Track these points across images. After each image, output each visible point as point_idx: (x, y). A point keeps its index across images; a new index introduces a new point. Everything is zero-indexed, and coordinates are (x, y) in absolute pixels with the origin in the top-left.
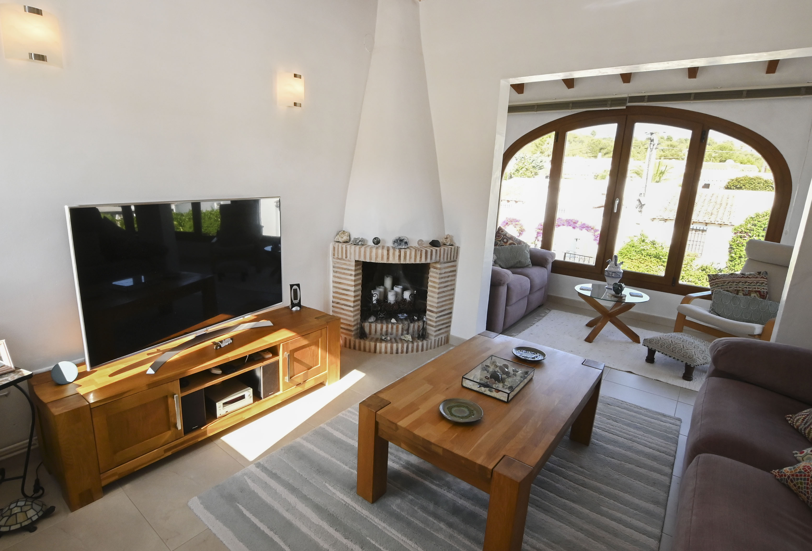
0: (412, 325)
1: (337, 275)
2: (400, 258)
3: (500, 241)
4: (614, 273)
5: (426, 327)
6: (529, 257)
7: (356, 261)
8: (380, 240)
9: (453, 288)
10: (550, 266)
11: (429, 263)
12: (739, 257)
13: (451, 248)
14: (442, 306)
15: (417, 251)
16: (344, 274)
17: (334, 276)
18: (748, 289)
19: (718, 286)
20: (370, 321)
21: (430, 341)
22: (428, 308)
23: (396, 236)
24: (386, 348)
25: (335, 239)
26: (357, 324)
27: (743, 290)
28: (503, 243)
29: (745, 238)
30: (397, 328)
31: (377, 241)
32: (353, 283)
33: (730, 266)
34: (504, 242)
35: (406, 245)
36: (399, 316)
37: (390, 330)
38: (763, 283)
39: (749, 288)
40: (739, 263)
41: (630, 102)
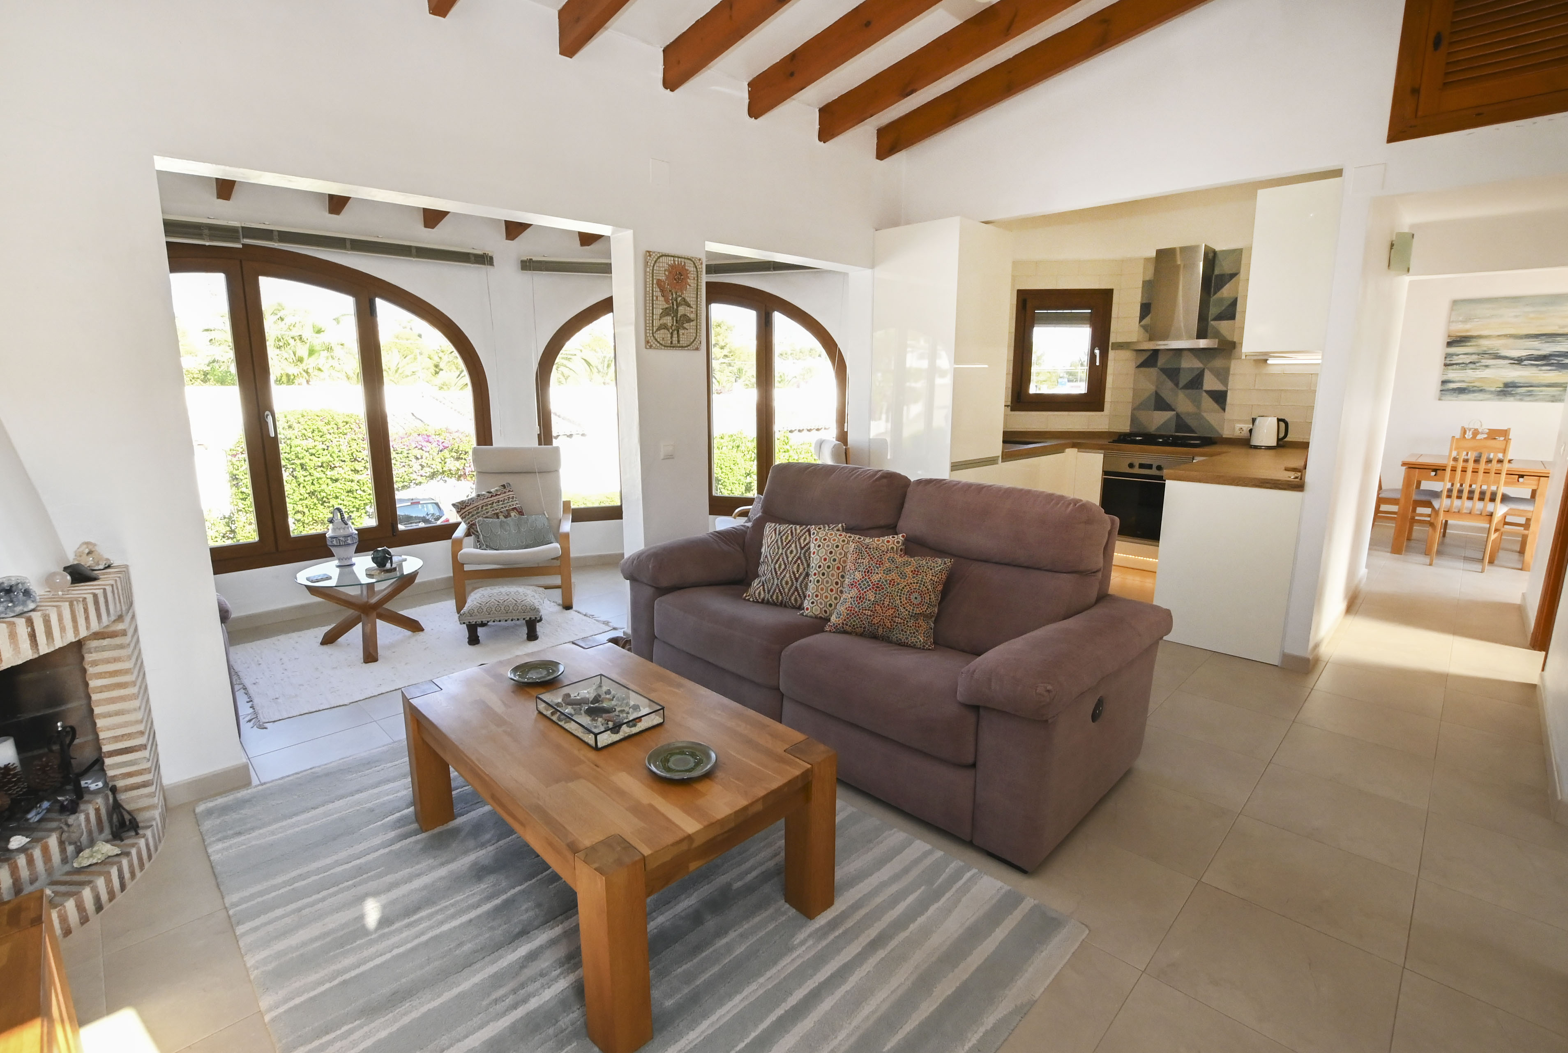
0: (75, 819)
2: (36, 641)
5: (124, 799)
13: (114, 575)
18: (505, 509)
19: (473, 516)
22: (107, 748)
27: (501, 512)
30: (46, 851)
35: (31, 599)
36: (29, 820)
39: (505, 507)
41: (247, 237)
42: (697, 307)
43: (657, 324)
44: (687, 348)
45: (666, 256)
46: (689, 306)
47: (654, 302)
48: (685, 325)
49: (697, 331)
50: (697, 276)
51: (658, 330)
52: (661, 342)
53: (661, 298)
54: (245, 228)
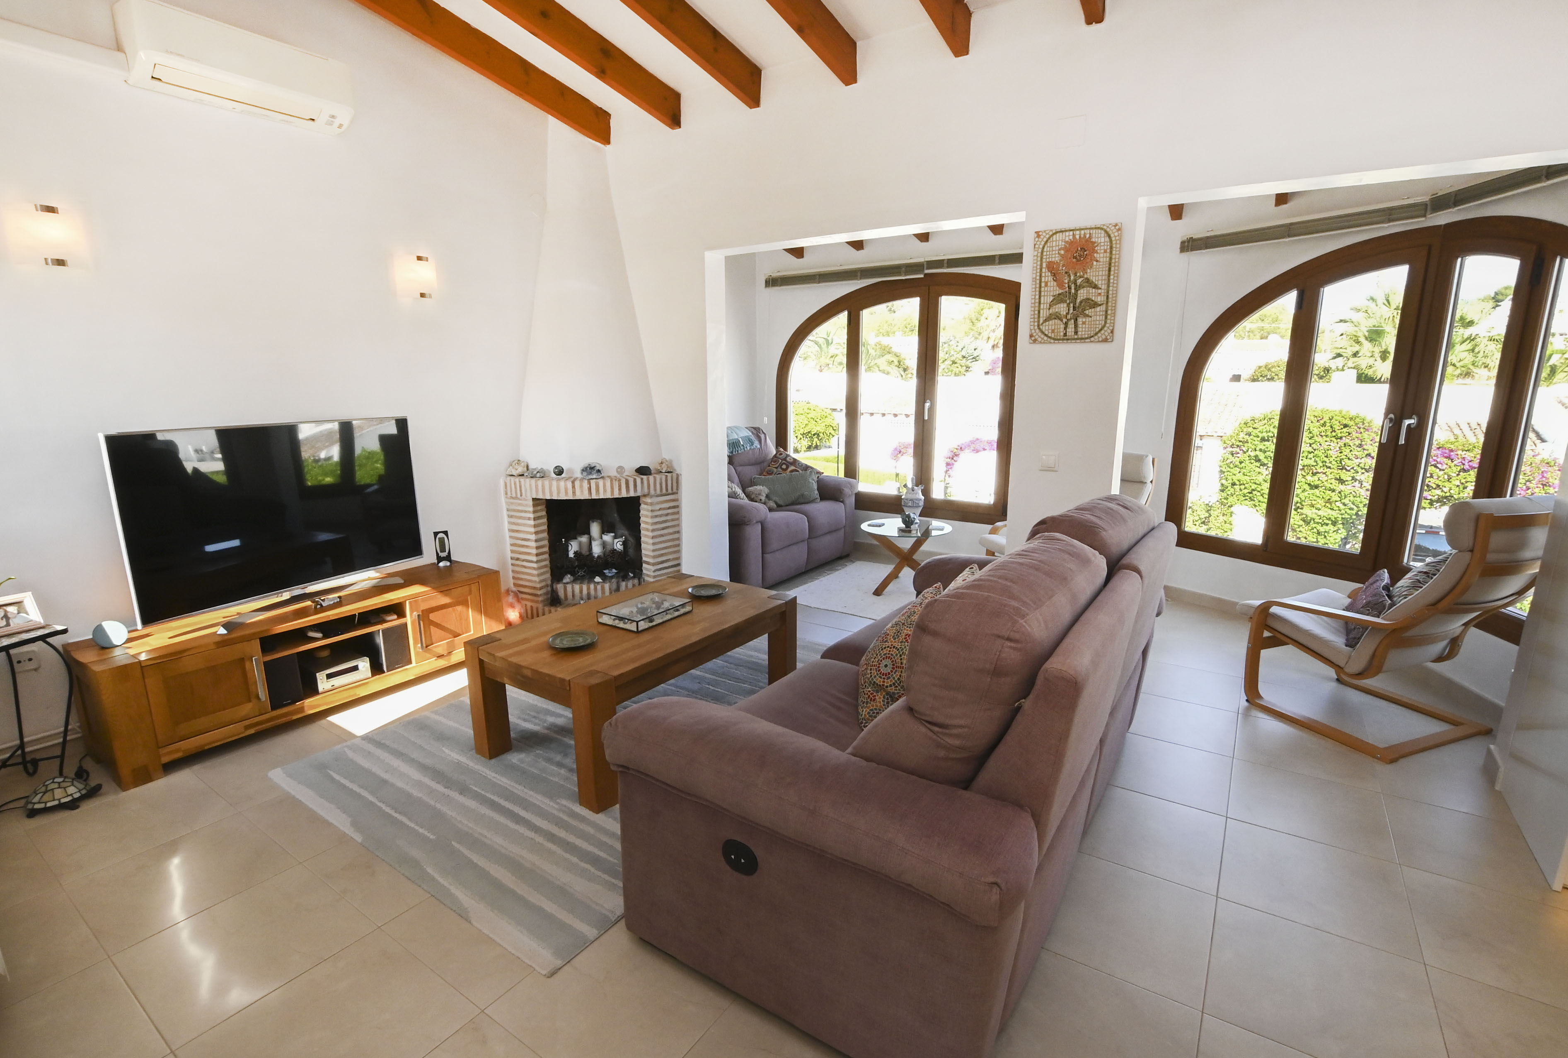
0: (623, 584)
1: (513, 520)
2: (591, 492)
3: (777, 468)
4: (910, 502)
6: (816, 487)
7: (533, 499)
8: (563, 469)
9: (676, 531)
10: (851, 501)
11: (638, 498)
12: (1232, 484)
13: (667, 476)
14: (662, 555)
15: (614, 481)
16: (521, 518)
17: (510, 523)
20: (565, 581)
22: (644, 559)
23: (585, 463)
25: (508, 472)
26: (547, 586)
28: (781, 470)
29: (1238, 455)
30: (603, 589)
31: (559, 471)
32: (533, 530)
34: (783, 470)
35: (599, 474)
36: (604, 573)
37: (592, 592)
40: (1233, 493)
41: (928, 268)
42: (1108, 286)
43: (1044, 314)
44: (1089, 340)
45: (1062, 231)
46: (1096, 287)
47: (1043, 289)
48: (1087, 312)
49: (1106, 318)
50: (1111, 248)
51: (1045, 321)
52: (1050, 335)
53: (1052, 283)
54: (927, 261)
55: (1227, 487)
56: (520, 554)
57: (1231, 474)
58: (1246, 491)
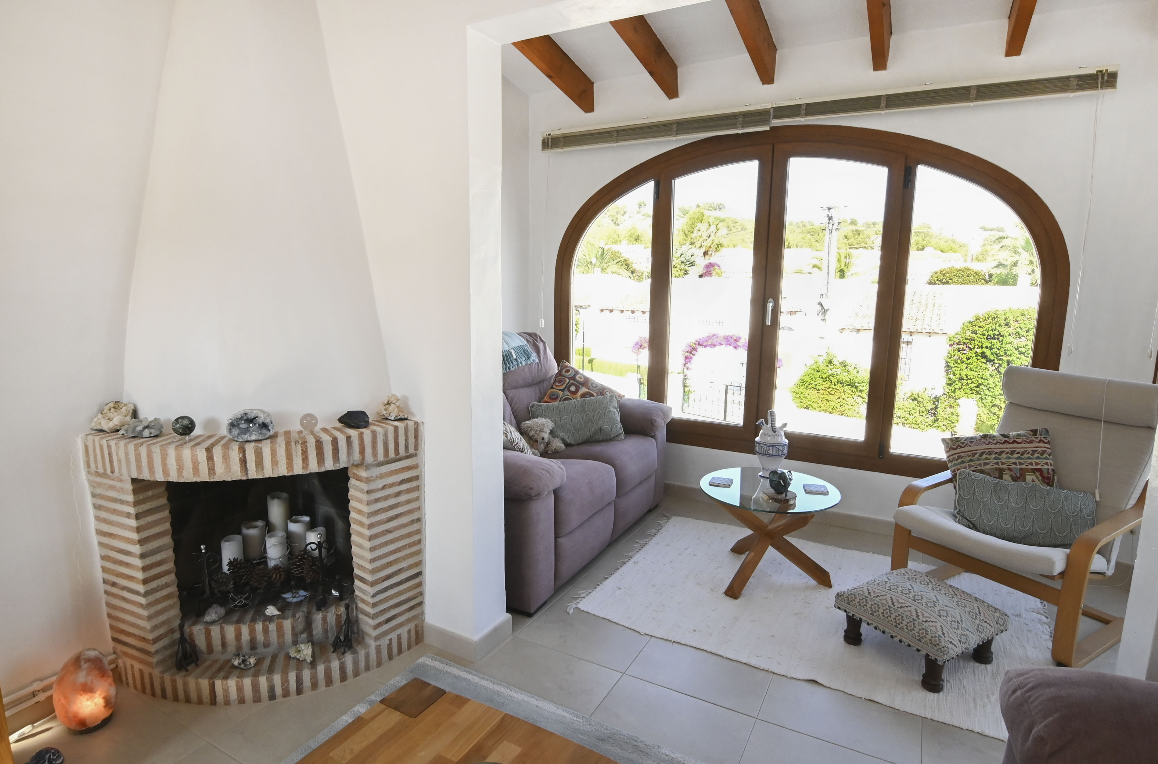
0: (318, 617)
1: (103, 514)
2: (246, 466)
3: (563, 390)
4: (771, 448)
5: (357, 617)
6: (618, 418)
7: (134, 481)
8: (192, 424)
9: (416, 518)
10: (662, 433)
11: (346, 469)
12: (959, 379)
13: (397, 427)
14: (390, 564)
15: (293, 442)
16: (114, 512)
17: (97, 519)
18: (1019, 467)
19: (963, 462)
20: (207, 618)
21: (362, 653)
22: (357, 571)
23: (237, 411)
24: (240, 689)
25: (93, 424)
26: (172, 631)
27: (1010, 469)
28: (569, 394)
29: (965, 352)
30: (280, 629)
31: (185, 427)
32: (135, 536)
33: (948, 393)
34: (571, 392)
35: (264, 431)
36: (285, 598)
37: (260, 637)
38: (1043, 452)
39: (1021, 464)
40: (960, 387)
41: (775, 117)
54: (775, 108)
55: (955, 381)
56: (117, 576)
57: (959, 369)
58: (973, 385)
